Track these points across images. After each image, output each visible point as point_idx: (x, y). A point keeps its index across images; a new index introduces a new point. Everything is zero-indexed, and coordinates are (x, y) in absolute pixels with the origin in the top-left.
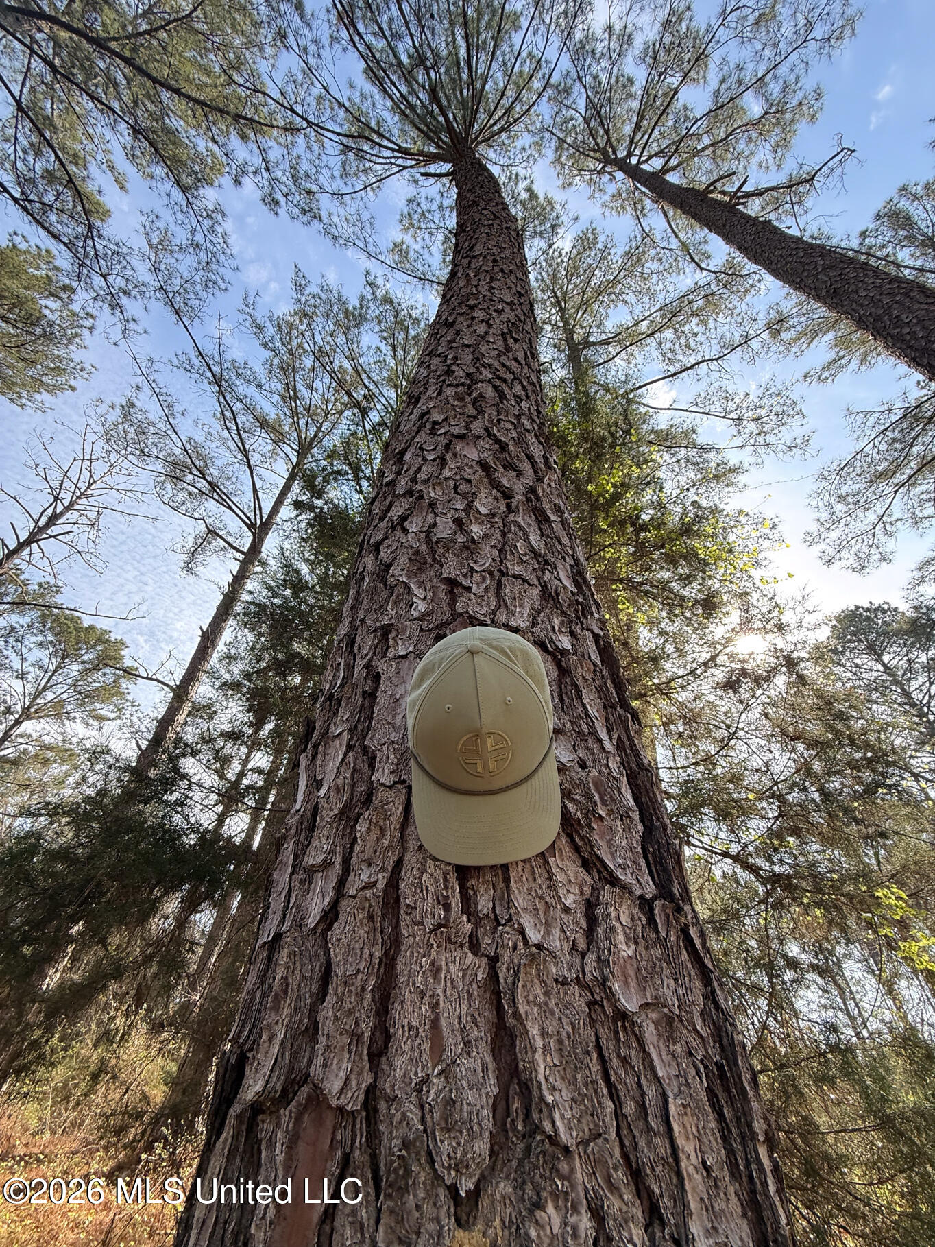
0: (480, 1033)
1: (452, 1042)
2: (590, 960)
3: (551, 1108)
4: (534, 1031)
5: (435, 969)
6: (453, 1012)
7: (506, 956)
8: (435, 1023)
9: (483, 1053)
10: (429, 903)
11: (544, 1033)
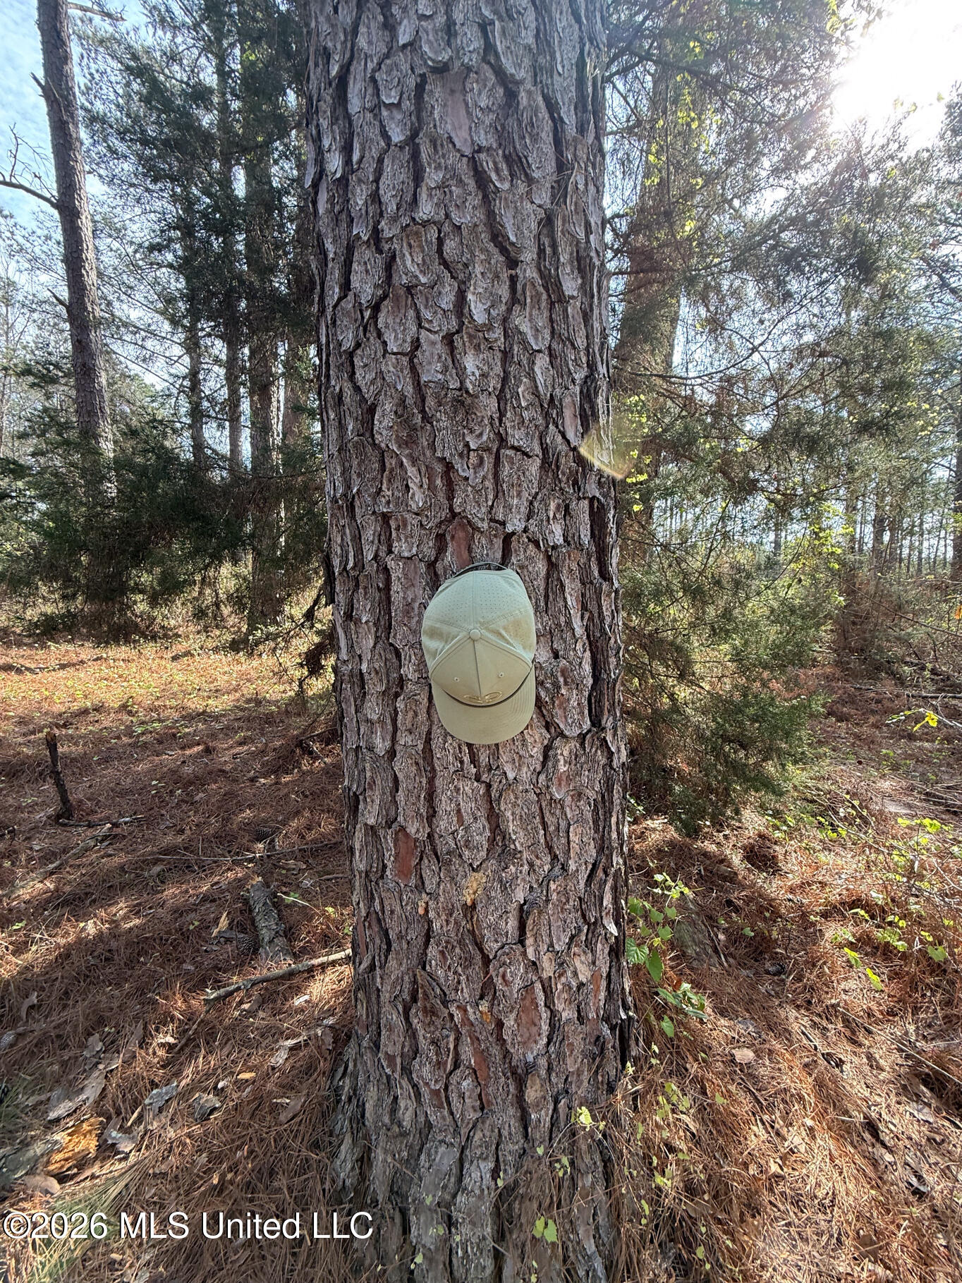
0: (483, 814)
1: (468, 819)
2: (542, 777)
3: (514, 841)
4: (508, 814)
5: (457, 790)
6: (467, 807)
7: (495, 786)
8: (459, 811)
9: (483, 822)
10: (451, 759)
11: (513, 814)
